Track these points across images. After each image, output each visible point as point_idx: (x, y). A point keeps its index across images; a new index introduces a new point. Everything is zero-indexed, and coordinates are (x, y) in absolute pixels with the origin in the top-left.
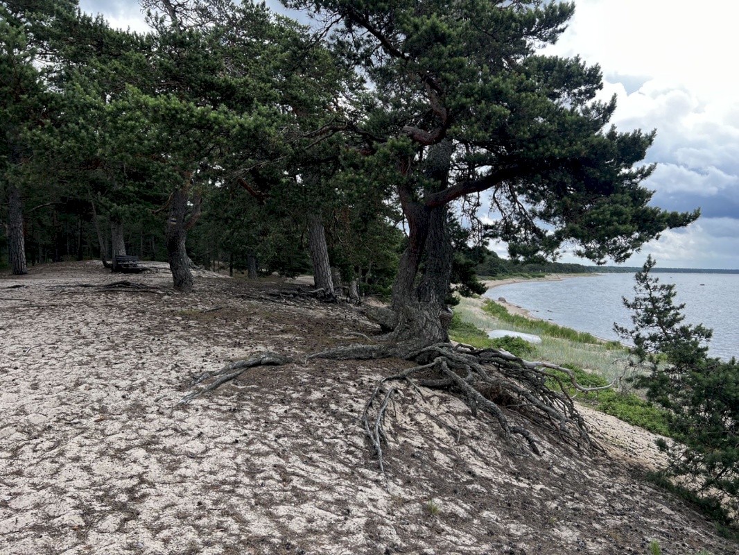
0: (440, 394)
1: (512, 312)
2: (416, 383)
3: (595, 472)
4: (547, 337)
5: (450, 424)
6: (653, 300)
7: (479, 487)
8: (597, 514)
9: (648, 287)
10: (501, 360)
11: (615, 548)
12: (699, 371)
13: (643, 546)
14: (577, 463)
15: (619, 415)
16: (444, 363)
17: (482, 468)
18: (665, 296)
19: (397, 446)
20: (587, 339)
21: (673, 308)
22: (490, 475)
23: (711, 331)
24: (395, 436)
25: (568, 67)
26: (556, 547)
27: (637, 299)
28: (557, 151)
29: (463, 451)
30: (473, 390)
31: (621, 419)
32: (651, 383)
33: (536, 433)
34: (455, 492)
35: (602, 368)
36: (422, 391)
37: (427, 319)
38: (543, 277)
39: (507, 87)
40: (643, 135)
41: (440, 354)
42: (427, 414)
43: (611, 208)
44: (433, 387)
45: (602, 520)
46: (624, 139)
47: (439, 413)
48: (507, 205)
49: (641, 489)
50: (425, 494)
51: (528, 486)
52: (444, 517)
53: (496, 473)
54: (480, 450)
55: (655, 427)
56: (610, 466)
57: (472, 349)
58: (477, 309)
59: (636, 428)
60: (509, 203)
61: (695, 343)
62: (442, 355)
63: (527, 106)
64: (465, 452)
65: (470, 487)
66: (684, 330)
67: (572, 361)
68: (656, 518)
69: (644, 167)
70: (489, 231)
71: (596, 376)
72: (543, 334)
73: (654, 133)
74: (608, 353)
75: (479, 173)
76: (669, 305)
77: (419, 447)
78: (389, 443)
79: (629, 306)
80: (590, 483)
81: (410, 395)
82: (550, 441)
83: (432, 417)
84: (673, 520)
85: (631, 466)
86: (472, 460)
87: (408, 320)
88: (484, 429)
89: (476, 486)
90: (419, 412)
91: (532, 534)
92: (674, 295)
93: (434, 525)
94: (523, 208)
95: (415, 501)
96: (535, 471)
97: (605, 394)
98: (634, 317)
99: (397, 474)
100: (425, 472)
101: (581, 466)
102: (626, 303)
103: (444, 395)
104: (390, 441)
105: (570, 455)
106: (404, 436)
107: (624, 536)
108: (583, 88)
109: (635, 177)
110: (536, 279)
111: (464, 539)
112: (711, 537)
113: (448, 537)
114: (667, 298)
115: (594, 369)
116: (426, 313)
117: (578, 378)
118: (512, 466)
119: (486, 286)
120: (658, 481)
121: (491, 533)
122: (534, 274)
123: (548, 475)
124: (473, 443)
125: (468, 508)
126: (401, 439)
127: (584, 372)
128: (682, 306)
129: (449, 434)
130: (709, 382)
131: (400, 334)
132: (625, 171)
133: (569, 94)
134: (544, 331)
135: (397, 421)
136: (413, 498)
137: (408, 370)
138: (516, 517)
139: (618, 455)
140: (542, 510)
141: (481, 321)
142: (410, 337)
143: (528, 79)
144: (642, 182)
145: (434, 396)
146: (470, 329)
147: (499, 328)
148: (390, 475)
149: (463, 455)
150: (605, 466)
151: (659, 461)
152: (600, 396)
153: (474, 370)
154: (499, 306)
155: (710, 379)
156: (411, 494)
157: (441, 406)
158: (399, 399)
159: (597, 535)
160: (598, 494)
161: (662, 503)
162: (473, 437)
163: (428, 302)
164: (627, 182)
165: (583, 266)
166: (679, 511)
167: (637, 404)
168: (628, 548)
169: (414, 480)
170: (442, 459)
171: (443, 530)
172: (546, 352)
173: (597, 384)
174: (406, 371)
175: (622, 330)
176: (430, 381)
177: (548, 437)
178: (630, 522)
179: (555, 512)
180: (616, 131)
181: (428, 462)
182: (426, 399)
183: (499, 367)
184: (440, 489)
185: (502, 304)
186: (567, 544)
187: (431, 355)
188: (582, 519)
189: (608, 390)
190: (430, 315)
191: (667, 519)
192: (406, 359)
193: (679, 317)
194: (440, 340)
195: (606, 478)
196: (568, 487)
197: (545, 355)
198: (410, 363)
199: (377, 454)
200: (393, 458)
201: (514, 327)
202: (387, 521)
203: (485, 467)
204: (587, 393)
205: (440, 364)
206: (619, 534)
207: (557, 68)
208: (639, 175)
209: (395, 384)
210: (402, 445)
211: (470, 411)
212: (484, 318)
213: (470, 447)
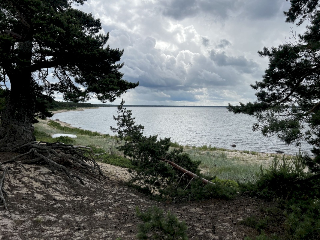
0: (34, 166)
1: (62, 125)
2: (20, 163)
3: (107, 187)
4: (80, 135)
5: (41, 179)
6: (124, 116)
7: (59, 205)
8: (110, 203)
9: (122, 111)
10: (63, 146)
11: (118, 214)
12: (141, 141)
13: (128, 211)
14: (100, 185)
15: (111, 163)
16: (36, 151)
17: (60, 196)
18: (128, 115)
19: (13, 195)
20: (96, 134)
21: (131, 119)
22: (64, 198)
23: (144, 126)
24: (11, 191)
25: (87, 17)
26: (97, 221)
27: (119, 116)
28: (86, 53)
29: (50, 190)
30: (52, 161)
31: (112, 164)
32: (125, 148)
33: (82, 176)
34: (48, 210)
35: (103, 145)
36: (24, 166)
37: (24, 131)
38: (76, 109)
39: (63, 20)
40: (119, 51)
41: (33, 147)
42: (28, 177)
43: (110, 79)
44: (30, 164)
45: (112, 205)
46: (112, 51)
47: (35, 175)
48: (61, 75)
49: (124, 189)
50: (32, 215)
51: (81, 199)
52: (45, 223)
53: (67, 197)
54: (58, 188)
55: (124, 165)
56: (111, 183)
57: (47, 143)
58: (46, 125)
59: (118, 167)
60: (62, 75)
61: (139, 132)
62: (34, 147)
63: (73, 30)
64: (50, 191)
65: (55, 206)
66: (135, 127)
67: (91, 144)
68: (130, 199)
69: (120, 64)
70: (54, 87)
71: (101, 149)
72: (78, 134)
73: (123, 51)
74: (105, 139)
75: (46, 59)
76: (130, 118)
77: (26, 194)
78: (8, 195)
79: (116, 119)
80: (105, 192)
81: (18, 169)
82: (88, 178)
83: (31, 178)
84: (136, 198)
85: (118, 182)
86: (55, 194)
87: (13, 131)
88: (59, 179)
89: (58, 205)
90: (24, 176)
91: (86, 218)
92: (132, 114)
93: (40, 228)
94: (69, 77)
95: (28, 220)
96: (84, 192)
97: (105, 156)
98: (118, 123)
99: (15, 209)
100: (31, 205)
101: (101, 186)
102: (115, 118)
103: (36, 166)
104: (9, 194)
105: (97, 182)
106: (16, 190)
107: (121, 209)
108: (93, 27)
109: (117, 68)
110: (72, 110)
111: (56, 230)
112: (148, 201)
113: (48, 232)
114: (129, 116)
115: (100, 146)
116: (23, 127)
117: (94, 151)
118: (73, 192)
119: (53, 113)
120: (129, 185)
121: (68, 224)
122: (71, 108)
123: (89, 193)
124: (54, 186)
125: (56, 216)
126: (15, 192)
127: (96, 148)
128: (134, 118)
129: (41, 184)
130: (144, 145)
131: (8, 139)
132: (112, 65)
133: (88, 29)
134: (78, 132)
135: (11, 183)
136: (26, 219)
137: (15, 157)
138: (78, 214)
139: (113, 179)
140: (89, 207)
141: (48, 130)
142: (15, 140)
143: (72, 18)
144: (119, 70)
145: (32, 167)
146: (43, 134)
147: (57, 133)
148: (11, 211)
149: (50, 192)
150: (110, 184)
151: (126, 178)
152: (103, 157)
153: (51, 152)
154: (56, 123)
155: (145, 144)
156: (25, 217)
157: (36, 172)
158: (12, 172)
159: (111, 211)
160: (109, 195)
161: (131, 193)
162: (54, 183)
163: (23, 122)
164: (114, 69)
165: (92, 104)
166: (137, 194)
167: (117, 158)
168: (123, 213)
169: (26, 210)
170: (39, 196)
171: (45, 229)
172: (79, 141)
173: (101, 152)
174: (14, 158)
175: (114, 129)
176: (28, 160)
177: (87, 177)
178: (122, 203)
179: (94, 207)
180: (109, 47)
181: (32, 200)
182: (27, 170)
183: (62, 150)
184: (40, 210)
185: (58, 122)
186: (101, 218)
187: (27, 148)
188: (105, 206)
189: (106, 154)
190: (26, 128)
191: (134, 198)
192: (13, 152)
193: (133, 122)
194: (32, 140)
195: (111, 188)
196: (97, 195)
197: (79, 143)
198: (15, 154)
199: (2, 202)
200: (12, 202)
201: (64, 132)
202: (14, 234)
203: (61, 195)
204: (98, 156)
205: (33, 152)
206: (119, 208)
207: (82, 16)
208: (118, 67)
209: (8, 165)
210: (16, 195)
211: (51, 172)
212: (49, 129)
213: (53, 188)
